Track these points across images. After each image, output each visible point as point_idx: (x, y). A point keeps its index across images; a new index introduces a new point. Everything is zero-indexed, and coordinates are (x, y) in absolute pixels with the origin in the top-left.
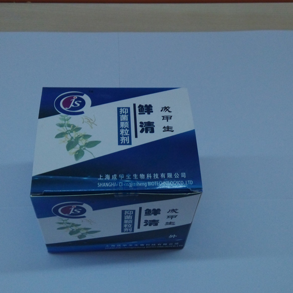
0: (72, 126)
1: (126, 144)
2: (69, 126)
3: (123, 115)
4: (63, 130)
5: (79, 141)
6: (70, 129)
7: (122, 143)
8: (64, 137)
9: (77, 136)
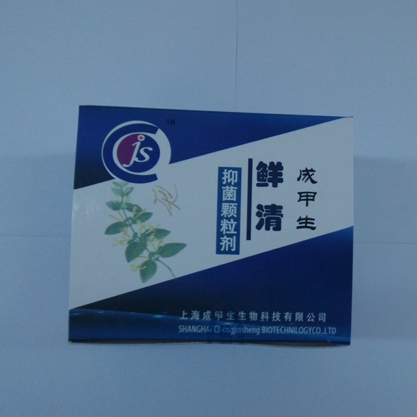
0: (135, 208)
1: (230, 252)
2: (130, 207)
3: (227, 187)
4: (120, 216)
5: (148, 243)
6: (130, 214)
7: (222, 249)
8: (122, 233)
9: (143, 231)
